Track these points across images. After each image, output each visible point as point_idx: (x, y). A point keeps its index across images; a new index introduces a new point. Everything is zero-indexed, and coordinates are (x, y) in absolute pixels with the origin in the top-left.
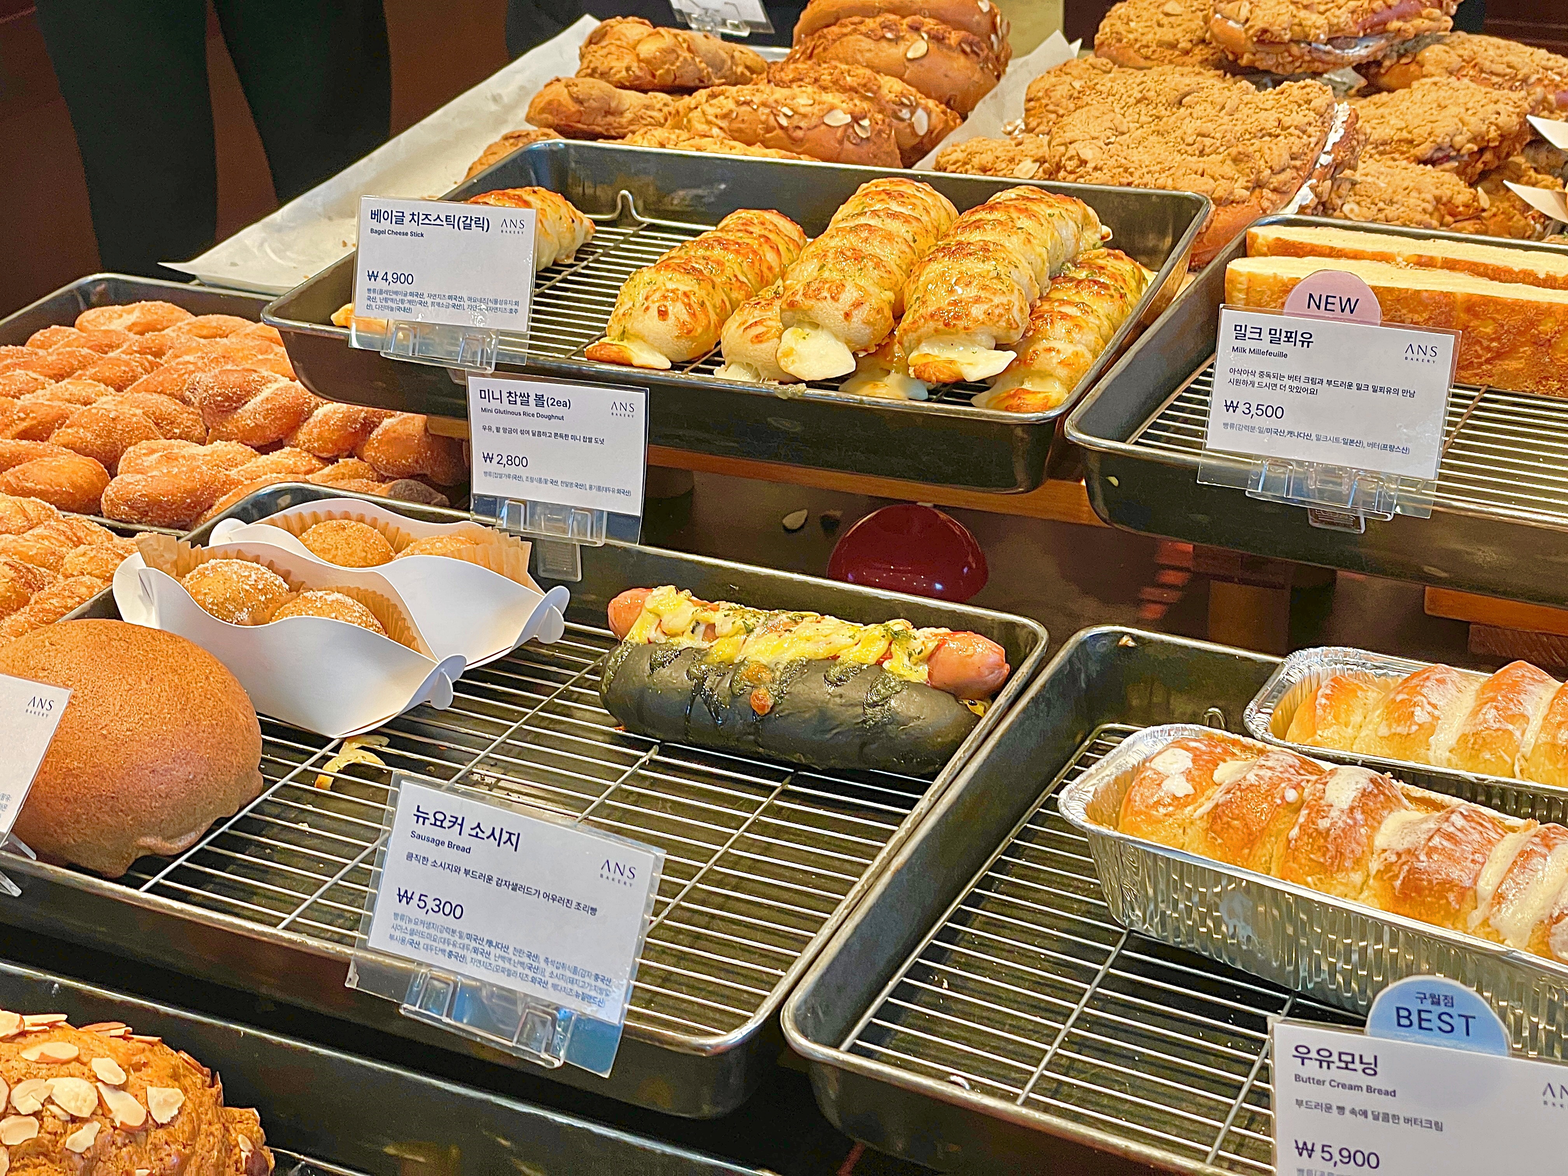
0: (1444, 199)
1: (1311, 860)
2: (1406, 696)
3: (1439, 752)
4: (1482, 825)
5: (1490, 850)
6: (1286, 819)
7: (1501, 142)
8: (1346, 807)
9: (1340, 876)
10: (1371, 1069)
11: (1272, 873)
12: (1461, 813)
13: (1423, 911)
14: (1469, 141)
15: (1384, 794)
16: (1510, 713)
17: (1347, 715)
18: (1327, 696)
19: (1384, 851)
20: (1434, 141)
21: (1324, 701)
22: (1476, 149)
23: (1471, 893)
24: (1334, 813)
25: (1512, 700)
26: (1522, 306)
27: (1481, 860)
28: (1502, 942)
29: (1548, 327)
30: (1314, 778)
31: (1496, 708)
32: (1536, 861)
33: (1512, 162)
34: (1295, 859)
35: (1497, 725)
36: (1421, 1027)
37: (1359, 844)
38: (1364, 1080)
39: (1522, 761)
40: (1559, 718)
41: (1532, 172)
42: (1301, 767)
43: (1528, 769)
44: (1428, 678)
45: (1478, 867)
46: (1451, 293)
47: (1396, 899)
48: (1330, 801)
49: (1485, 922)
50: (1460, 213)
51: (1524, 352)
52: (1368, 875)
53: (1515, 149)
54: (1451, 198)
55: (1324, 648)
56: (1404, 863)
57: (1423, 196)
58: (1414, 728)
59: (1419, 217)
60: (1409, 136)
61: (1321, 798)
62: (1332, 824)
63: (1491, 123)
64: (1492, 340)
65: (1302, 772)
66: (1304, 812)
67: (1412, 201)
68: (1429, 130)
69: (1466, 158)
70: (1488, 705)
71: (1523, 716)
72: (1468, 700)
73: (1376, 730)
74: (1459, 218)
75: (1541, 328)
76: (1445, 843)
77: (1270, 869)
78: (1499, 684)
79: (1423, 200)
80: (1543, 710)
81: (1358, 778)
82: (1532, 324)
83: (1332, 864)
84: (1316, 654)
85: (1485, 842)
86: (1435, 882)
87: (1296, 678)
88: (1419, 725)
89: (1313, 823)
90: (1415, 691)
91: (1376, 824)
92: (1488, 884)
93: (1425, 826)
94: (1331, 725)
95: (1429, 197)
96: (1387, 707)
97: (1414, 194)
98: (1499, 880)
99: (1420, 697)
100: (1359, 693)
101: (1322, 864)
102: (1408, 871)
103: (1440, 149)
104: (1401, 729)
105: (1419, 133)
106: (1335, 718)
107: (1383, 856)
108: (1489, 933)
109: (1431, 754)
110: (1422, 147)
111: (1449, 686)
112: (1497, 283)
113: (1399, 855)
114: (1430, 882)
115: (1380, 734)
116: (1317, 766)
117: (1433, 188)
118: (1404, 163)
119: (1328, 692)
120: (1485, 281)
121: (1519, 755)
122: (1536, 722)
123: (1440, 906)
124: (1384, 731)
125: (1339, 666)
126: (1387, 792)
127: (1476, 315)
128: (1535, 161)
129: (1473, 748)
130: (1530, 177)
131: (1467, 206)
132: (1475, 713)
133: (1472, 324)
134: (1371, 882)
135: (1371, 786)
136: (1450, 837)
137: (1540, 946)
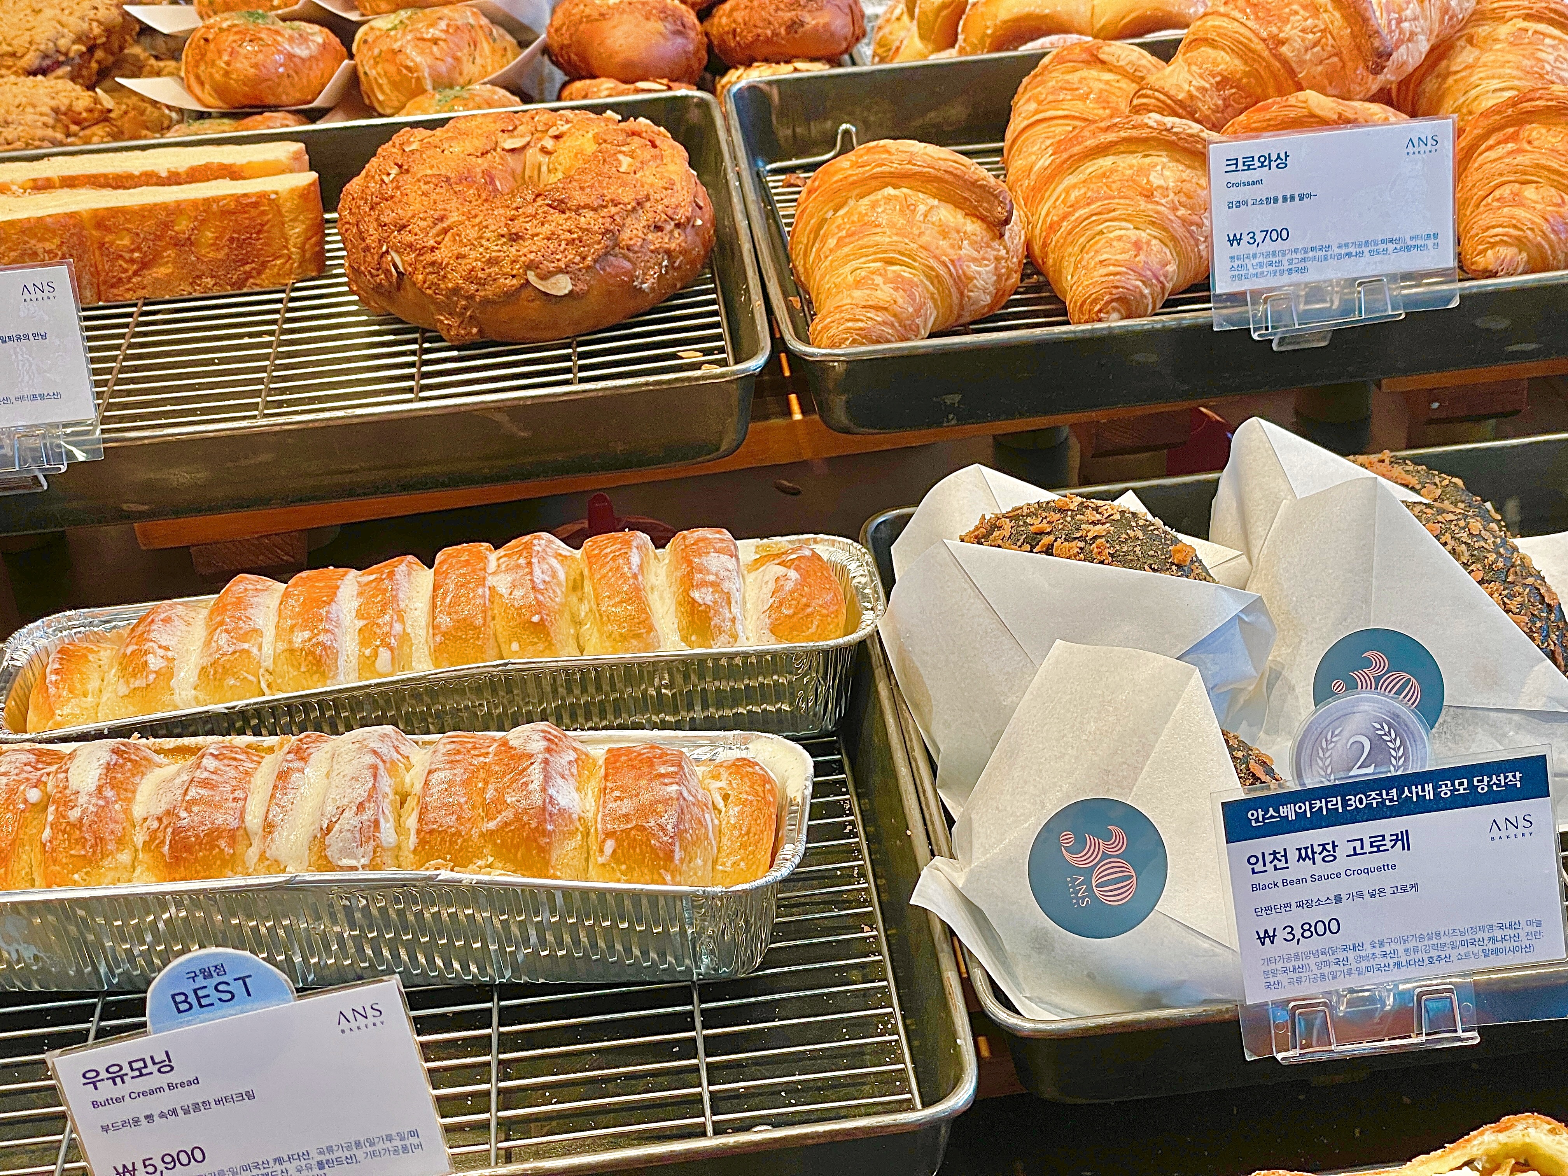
0: (63, 109)
1: (72, 856)
2: (135, 647)
3: (183, 693)
4: (235, 759)
5: (249, 782)
6: (35, 823)
7: (108, 38)
8: (92, 788)
9: (106, 862)
10: (166, 1065)
11: (37, 883)
12: (212, 754)
13: (199, 868)
14: (74, 43)
15: (130, 760)
16: (241, 632)
17: (82, 684)
18: (57, 672)
19: (145, 819)
20: (38, 50)
21: (54, 678)
22: (83, 49)
23: (241, 832)
24: (82, 800)
25: (240, 619)
26: (150, 211)
27: (242, 796)
28: (284, 871)
29: (183, 226)
30: (53, 768)
31: (226, 631)
32: (296, 776)
33: (128, 55)
34: (55, 862)
35: (231, 650)
36: (201, 1006)
37: (116, 822)
38: (162, 1080)
39: (267, 676)
40: (289, 622)
41: (152, 61)
42: (38, 761)
43: (275, 681)
44: (153, 621)
45: (241, 803)
46: (76, 213)
47: (168, 865)
48: (75, 788)
49: (262, 857)
50: (85, 119)
51: (169, 256)
52: (136, 851)
53: (126, 41)
54: (71, 106)
55: (44, 619)
56: (166, 828)
57: (38, 110)
58: (152, 677)
59: (40, 133)
60: (10, 49)
61: (66, 788)
62: (83, 812)
63: (92, 20)
64: (133, 251)
65: (40, 766)
66: (51, 809)
67: (30, 116)
68: (28, 39)
69: (78, 60)
70: (218, 631)
71: (256, 630)
72: (199, 631)
73: (115, 691)
74: (86, 124)
75: (176, 228)
76: (203, 791)
77: (33, 880)
78: (225, 606)
79: (41, 114)
80: (273, 618)
81: (99, 754)
82: (166, 226)
83: (94, 852)
84: (38, 628)
85: (242, 776)
86: (202, 835)
87: (21, 660)
88: (156, 672)
89: (64, 818)
90: (142, 639)
91: (130, 795)
92: (255, 817)
93: (178, 781)
94: (68, 701)
95: (45, 109)
96: (121, 664)
97: (29, 110)
98: (264, 810)
99: (151, 644)
100: (91, 657)
101: (84, 856)
102: (172, 833)
103: (46, 56)
104: (139, 683)
105: (19, 44)
106: (71, 691)
107: (145, 825)
108: (269, 866)
109: (176, 697)
110: (28, 57)
111: (177, 623)
112: (120, 191)
113: (160, 820)
114: (197, 836)
115: (121, 694)
116: (55, 753)
117: (47, 100)
118: (13, 78)
119: (57, 666)
120: (107, 192)
121: (262, 671)
122: (269, 634)
123: (214, 857)
124: (123, 690)
125: (65, 633)
126: (133, 757)
127: (108, 230)
128: (153, 48)
129: (215, 679)
130: (152, 66)
131: (91, 111)
132: (208, 643)
133: (107, 240)
134: (141, 856)
135: (115, 757)
136: (205, 784)
137: (320, 862)
